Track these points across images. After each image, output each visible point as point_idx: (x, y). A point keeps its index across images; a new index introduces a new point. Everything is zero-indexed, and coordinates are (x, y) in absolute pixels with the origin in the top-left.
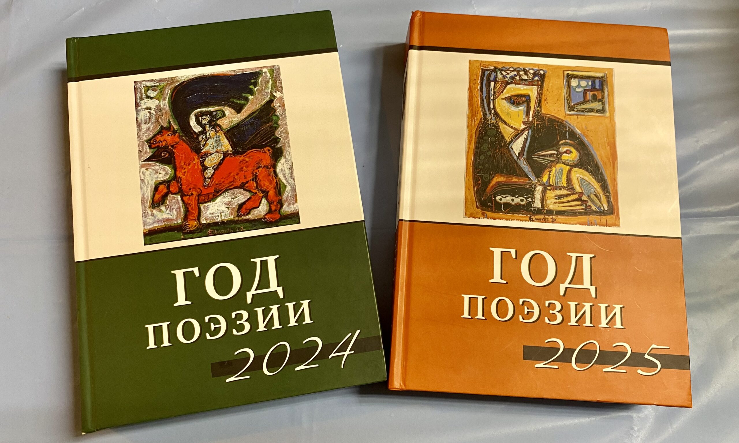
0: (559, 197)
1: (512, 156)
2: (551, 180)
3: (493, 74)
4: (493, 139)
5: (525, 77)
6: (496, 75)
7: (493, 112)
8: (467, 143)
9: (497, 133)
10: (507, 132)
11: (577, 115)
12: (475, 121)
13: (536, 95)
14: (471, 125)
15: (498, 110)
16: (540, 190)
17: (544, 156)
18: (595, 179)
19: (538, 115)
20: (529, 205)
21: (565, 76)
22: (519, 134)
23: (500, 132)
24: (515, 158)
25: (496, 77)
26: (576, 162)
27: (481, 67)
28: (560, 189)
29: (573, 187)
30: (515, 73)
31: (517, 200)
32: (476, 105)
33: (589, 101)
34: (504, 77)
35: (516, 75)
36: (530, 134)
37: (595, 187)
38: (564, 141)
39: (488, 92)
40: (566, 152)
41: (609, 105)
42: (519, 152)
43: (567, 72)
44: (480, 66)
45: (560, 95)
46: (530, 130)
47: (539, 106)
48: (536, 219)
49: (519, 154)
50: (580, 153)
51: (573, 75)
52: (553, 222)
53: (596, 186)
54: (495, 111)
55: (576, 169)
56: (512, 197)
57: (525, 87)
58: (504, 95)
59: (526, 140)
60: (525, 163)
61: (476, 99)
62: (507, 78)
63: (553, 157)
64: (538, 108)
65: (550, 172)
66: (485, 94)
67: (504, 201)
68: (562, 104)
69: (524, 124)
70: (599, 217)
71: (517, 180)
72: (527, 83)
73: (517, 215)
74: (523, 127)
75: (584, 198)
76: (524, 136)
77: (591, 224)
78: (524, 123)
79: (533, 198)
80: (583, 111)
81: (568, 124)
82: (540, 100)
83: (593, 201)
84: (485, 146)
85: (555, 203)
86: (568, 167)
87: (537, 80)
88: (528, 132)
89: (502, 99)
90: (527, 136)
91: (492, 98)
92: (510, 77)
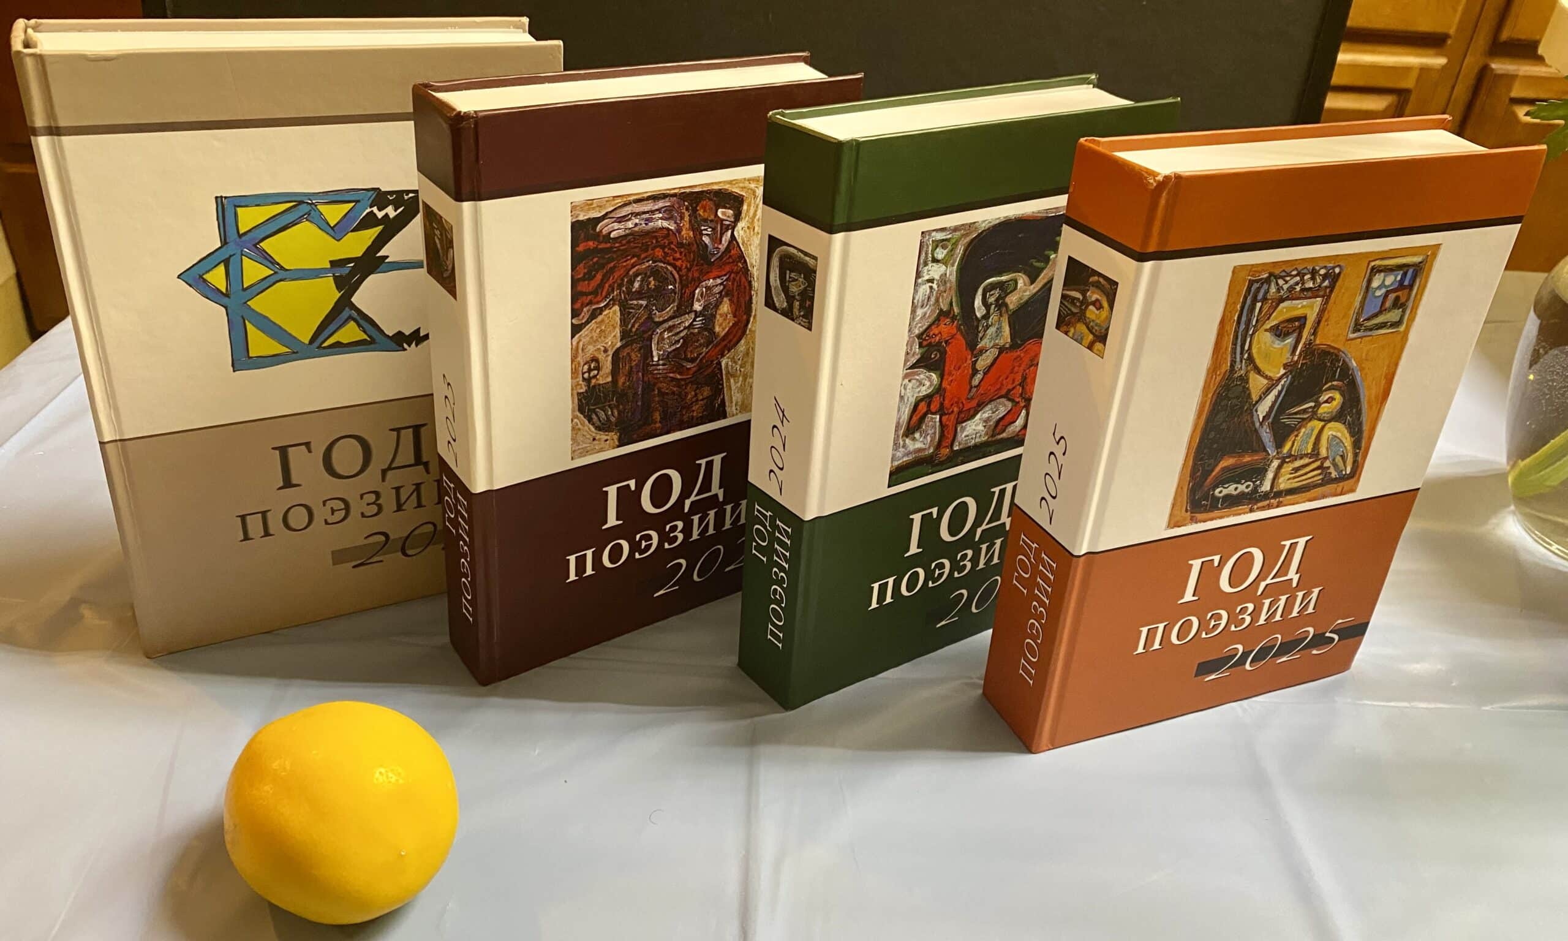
0: (1296, 470)
1: (1253, 423)
2: (1294, 449)
3: (1265, 286)
4: (1235, 401)
5: (1310, 285)
6: (1268, 289)
7: (1246, 356)
8: (1196, 417)
9: (1243, 391)
10: (1257, 383)
11: (1361, 338)
12: (1216, 378)
13: (1316, 313)
14: (1209, 385)
15: (1254, 351)
16: (1276, 466)
17: (1296, 413)
18: (1350, 433)
19: (1309, 350)
20: (1255, 490)
21: (1369, 271)
22: (1273, 385)
23: (1248, 389)
24: (1257, 425)
25: (1267, 291)
26: (1334, 414)
27: (1249, 278)
28: (1301, 458)
29: (1318, 452)
30: (1298, 278)
31: (1242, 488)
32: (1224, 350)
33: (1386, 310)
34: (1279, 290)
35: (1297, 284)
36: (1288, 382)
37: (1346, 444)
38: (1330, 384)
39: (1249, 321)
40: (1326, 402)
41: (1411, 312)
42: (1264, 414)
43: (1373, 264)
44: (1249, 276)
45: (1351, 304)
46: (1290, 376)
47: (1315, 333)
48: (1257, 508)
49: (1264, 417)
50: (1344, 398)
51: (1380, 266)
52: (1278, 506)
53: (1348, 441)
54: (1249, 354)
55: (1332, 424)
56: (1235, 486)
57: (1305, 302)
58: (1268, 326)
59: (1280, 392)
60: (1268, 430)
61: (1226, 337)
62: (1283, 290)
63: (1308, 412)
64: (1312, 337)
65: (1297, 436)
66: (1243, 326)
67: (1225, 492)
68: (1347, 323)
69: (1284, 369)
70: (1336, 485)
71: (1249, 459)
72: (1309, 294)
73: (1235, 508)
74: (1282, 371)
75: (1327, 464)
76: (1279, 387)
77: (1324, 497)
78: (1285, 366)
79: (1262, 480)
80: (1371, 330)
81: (1343, 355)
82: (1319, 322)
83: (1335, 465)
84: (1220, 417)
85: (1289, 479)
86: (1322, 423)
87: (1326, 287)
88: (1285, 379)
89: (1266, 330)
90: (1283, 386)
91: (1251, 332)
92: (1287, 289)
